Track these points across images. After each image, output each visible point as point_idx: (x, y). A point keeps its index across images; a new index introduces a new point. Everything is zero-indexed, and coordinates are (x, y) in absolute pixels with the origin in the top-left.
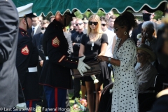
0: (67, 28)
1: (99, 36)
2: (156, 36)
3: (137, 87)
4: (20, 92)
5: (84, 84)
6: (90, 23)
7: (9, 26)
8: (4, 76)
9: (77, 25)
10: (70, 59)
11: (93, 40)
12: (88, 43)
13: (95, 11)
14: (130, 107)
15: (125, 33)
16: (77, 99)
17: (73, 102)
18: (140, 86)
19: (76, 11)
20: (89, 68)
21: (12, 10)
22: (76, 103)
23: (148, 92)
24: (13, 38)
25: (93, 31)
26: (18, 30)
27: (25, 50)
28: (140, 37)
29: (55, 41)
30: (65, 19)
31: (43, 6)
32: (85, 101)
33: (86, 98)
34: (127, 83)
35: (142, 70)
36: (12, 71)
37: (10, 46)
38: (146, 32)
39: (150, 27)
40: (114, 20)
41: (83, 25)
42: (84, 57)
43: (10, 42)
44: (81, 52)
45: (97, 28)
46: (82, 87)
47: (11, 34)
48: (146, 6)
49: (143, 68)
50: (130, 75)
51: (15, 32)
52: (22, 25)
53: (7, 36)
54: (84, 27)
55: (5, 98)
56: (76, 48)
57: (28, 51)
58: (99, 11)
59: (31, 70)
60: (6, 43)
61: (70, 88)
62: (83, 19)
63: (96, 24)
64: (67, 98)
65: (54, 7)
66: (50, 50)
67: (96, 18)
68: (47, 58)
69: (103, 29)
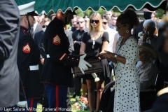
0: (68, 26)
1: (100, 34)
2: (157, 35)
3: (139, 86)
4: (21, 90)
5: (85, 82)
6: (92, 21)
7: (10, 24)
8: (6, 74)
9: (78, 23)
10: (71, 57)
11: (95, 38)
12: (89, 41)
13: (96, 9)
14: (131, 106)
15: (127, 32)
16: (78, 97)
17: (74, 100)
18: (141, 84)
19: (77, 9)
20: (90, 66)
21: (13, 8)
22: (77, 101)
23: (148, 90)
24: (14, 36)
25: (94, 29)
26: (19, 28)
27: (27, 48)
28: (141, 35)
29: (56, 39)
30: (66, 17)
31: (45, 4)
32: (86, 99)
33: (87, 96)
34: (129, 81)
35: (144, 68)
36: (13, 69)
37: (11, 44)
38: (148, 30)
39: (152, 25)
40: (116, 18)
41: (84, 23)
42: (85, 55)
43: (11, 40)
44: (82, 50)
45: (98, 26)
46: (83, 85)
47: (12, 32)
48: (148, 4)
49: (144, 67)
50: (132, 74)
51: (16, 30)
52: (23, 23)
53: (8, 34)
54: (85, 25)
55: (6, 96)
56: (77, 47)
57: (29, 49)
58: (100, 9)
59: (33, 68)
60: (7, 40)
61: (71, 86)
62: (84, 17)
63: (97, 22)
64: (68, 96)
65: (55, 5)
66: (51, 48)
67: (97, 16)
68: (48, 56)
69: (104, 28)
